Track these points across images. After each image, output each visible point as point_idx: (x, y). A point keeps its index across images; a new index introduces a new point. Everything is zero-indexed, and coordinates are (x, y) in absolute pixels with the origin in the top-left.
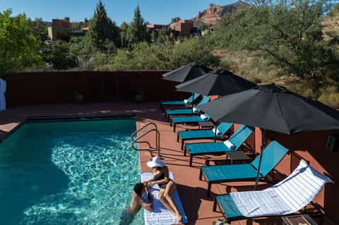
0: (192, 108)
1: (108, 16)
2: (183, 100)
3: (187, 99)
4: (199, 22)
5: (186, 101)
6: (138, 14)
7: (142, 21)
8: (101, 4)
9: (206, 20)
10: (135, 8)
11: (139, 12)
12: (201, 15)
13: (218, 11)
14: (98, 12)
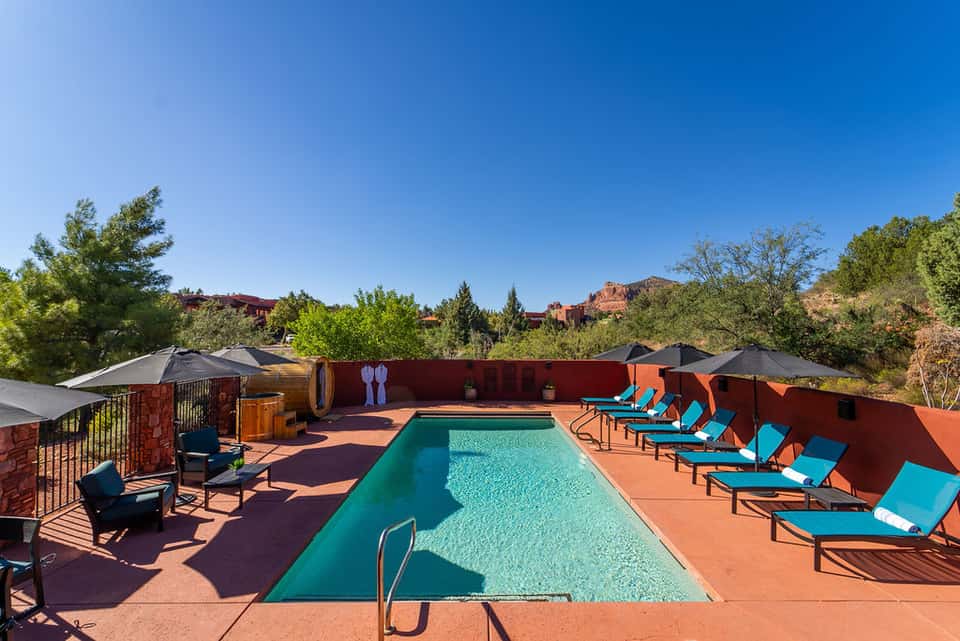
0: (630, 405)
1: (474, 301)
2: (613, 397)
3: (618, 395)
4: (590, 308)
5: (617, 398)
6: (513, 297)
7: (519, 305)
8: (465, 285)
9: (602, 306)
10: (509, 289)
11: (514, 294)
12: (593, 298)
13: (619, 291)
14: (461, 294)
